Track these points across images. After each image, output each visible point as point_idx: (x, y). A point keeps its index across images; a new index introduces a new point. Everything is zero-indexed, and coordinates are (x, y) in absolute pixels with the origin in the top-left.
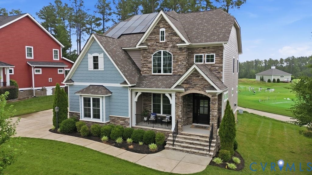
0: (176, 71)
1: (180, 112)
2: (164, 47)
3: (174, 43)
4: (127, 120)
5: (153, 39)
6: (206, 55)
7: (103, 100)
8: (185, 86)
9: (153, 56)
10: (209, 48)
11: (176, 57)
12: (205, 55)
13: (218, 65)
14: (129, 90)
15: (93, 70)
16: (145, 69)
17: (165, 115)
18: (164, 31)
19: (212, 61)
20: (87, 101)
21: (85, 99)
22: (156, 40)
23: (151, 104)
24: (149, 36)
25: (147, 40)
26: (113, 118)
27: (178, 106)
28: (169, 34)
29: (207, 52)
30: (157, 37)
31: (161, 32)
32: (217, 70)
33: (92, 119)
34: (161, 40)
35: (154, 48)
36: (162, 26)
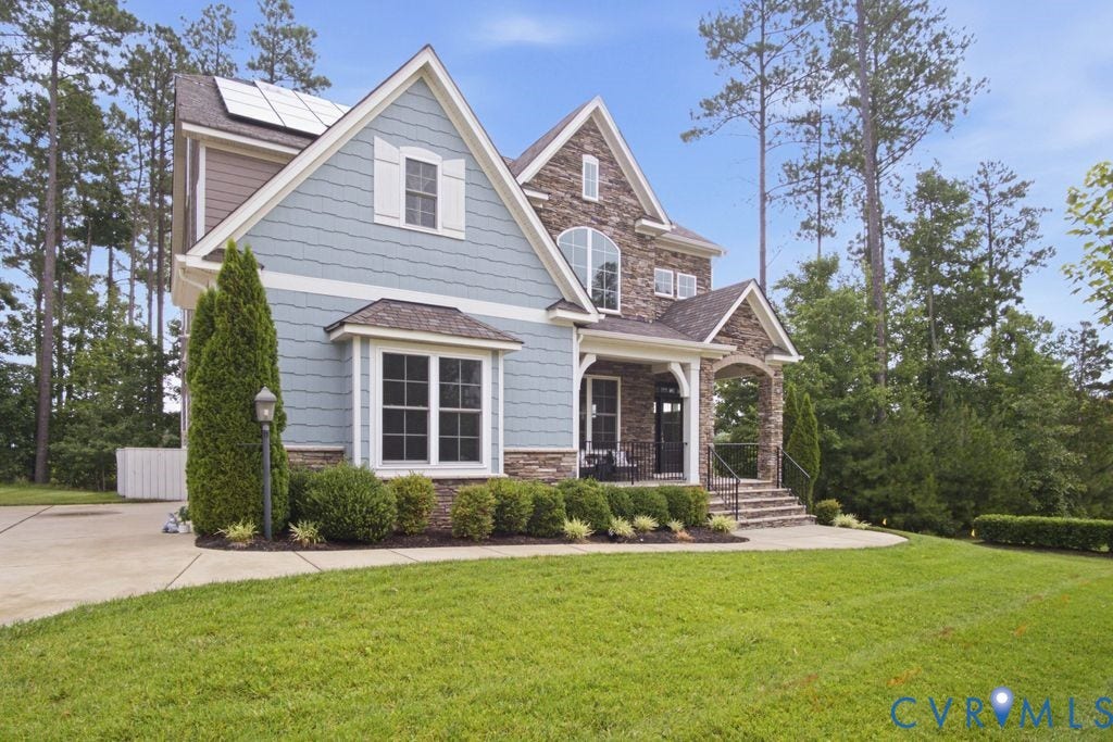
0: (631, 306)
1: (711, 420)
2: (597, 220)
3: (625, 215)
4: (570, 459)
5: (564, 182)
6: (679, 274)
9: (561, 240)
10: (684, 256)
11: (630, 259)
12: (675, 275)
14: (575, 337)
15: (402, 223)
18: (594, 167)
21: (392, 364)
22: (572, 186)
24: (549, 164)
28: (610, 181)
29: (681, 268)
30: (576, 177)
31: (587, 165)
33: (434, 468)
34: (587, 193)
35: (563, 210)
36: (590, 148)
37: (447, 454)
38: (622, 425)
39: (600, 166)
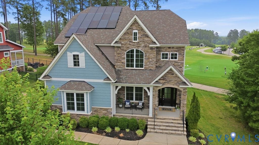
0: (147, 67)
1: (156, 102)
2: (137, 46)
3: (146, 43)
4: (110, 110)
5: (127, 39)
7: (87, 95)
8: (161, 81)
9: (126, 53)
10: (173, 48)
11: (148, 55)
12: (169, 54)
13: (180, 62)
14: (111, 85)
15: (73, 67)
16: (119, 64)
17: (137, 102)
18: (136, 33)
19: (176, 58)
20: (70, 96)
21: (68, 94)
22: (130, 39)
23: (125, 92)
24: (123, 35)
25: (120, 39)
26: (96, 109)
27: (155, 97)
28: (141, 35)
29: (172, 51)
30: (130, 37)
31: (134, 33)
32: (179, 66)
33: (76, 112)
34: (134, 40)
35: (127, 46)
36: (135, 28)
37: (78, 109)
38: (144, 95)
39: (138, 32)
